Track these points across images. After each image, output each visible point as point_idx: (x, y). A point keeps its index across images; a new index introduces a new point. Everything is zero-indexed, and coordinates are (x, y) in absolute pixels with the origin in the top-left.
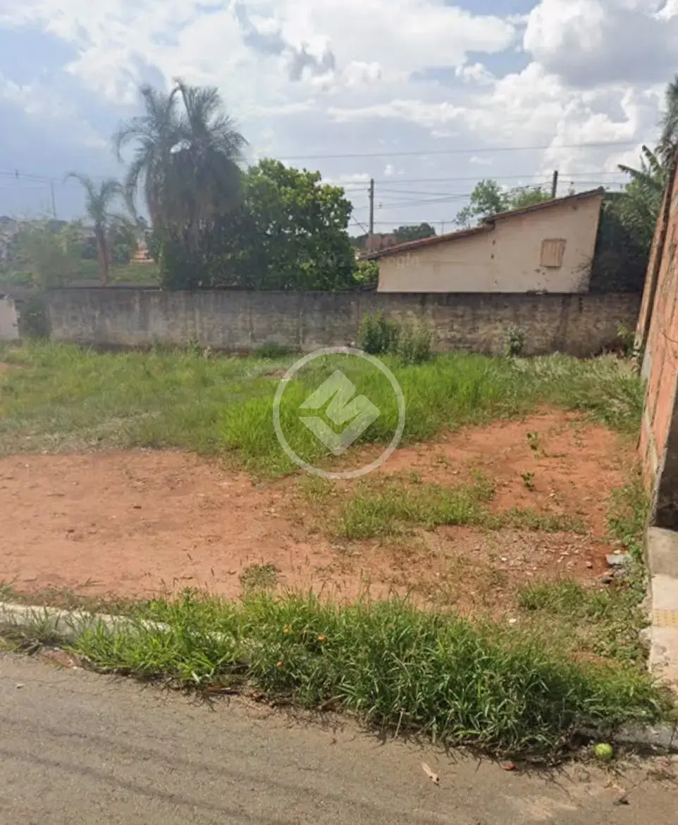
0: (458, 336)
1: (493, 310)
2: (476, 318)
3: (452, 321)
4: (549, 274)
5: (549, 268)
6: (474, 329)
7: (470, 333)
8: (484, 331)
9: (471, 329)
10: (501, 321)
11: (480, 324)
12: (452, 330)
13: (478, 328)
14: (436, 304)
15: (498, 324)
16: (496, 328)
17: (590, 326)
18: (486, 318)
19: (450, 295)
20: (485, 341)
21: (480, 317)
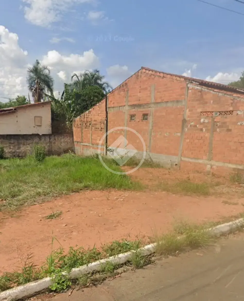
0: (13, 151)
1: (25, 141)
2: (19, 144)
3: (10, 145)
4: (38, 128)
5: (38, 126)
6: (19, 148)
7: (18, 149)
8: (23, 148)
9: (18, 148)
10: (29, 144)
11: (21, 146)
12: (10, 149)
13: (21, 147)
14: (2, 139)
15: (28, 146)
16: (28, 147)
17: (59, 145)
18: (23, 143)
19: (7, 135)
20: (24, 152)
21: (21, 143)
